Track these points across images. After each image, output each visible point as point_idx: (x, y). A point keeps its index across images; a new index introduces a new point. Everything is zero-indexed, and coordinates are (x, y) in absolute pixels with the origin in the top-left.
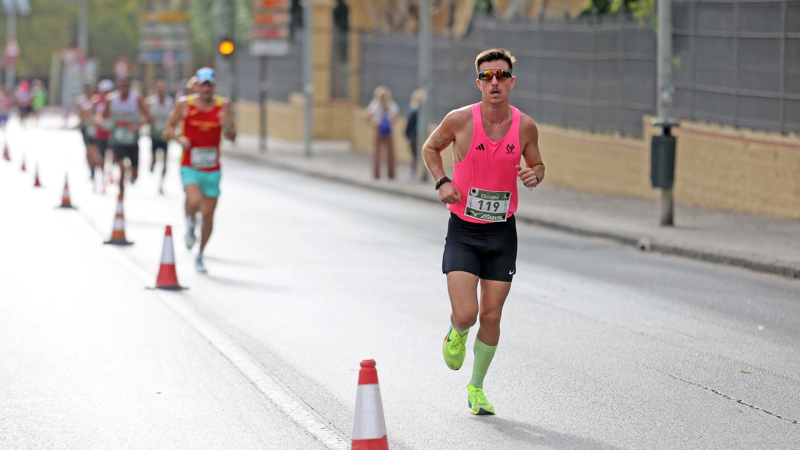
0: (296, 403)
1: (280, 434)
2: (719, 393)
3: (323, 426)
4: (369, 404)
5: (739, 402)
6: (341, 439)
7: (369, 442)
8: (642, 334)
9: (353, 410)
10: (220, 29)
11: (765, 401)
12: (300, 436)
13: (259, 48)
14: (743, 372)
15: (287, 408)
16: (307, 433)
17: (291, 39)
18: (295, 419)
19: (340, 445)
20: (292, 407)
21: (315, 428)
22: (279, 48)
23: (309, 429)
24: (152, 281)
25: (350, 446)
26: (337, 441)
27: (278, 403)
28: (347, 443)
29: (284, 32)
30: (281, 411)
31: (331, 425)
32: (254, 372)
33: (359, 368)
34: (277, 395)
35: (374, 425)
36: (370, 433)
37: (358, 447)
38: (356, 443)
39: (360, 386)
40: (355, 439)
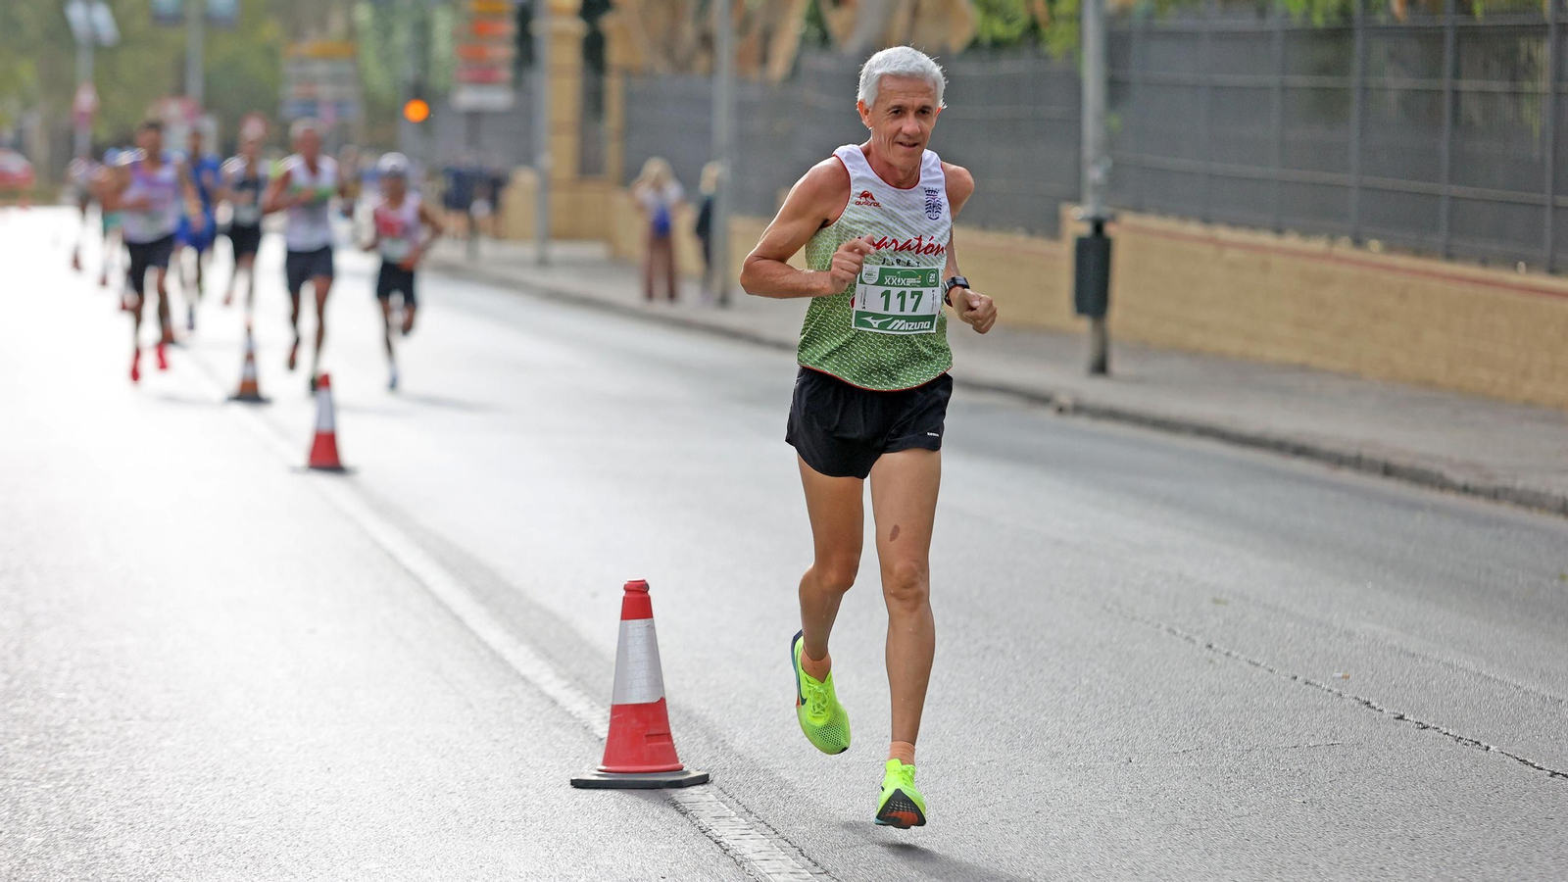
0: (524, 649)
1: (500, 697)
2: (1179, 633)
3: (566, 683)
4: (638, 650)
5: (1210, 646)
6: (593, 703)
7: (638, 708)
8: (1059, 543)
9: (613, 659)
10: (407, 70)
11: (1249, 646)
12: (530, 699)
13: (468, 98)
14: (1215, 601)
15: (510, 655)
16: (542, 694)
17: (519, 84)
18: (523, 672)
19: (592, 713)
20: (520, 656)
21: (554, 687)
22: (497, 98)
23: (545, 688)
24: (302, 458)
25: (609, 714)
26: (587, 706)
27: (496, 648)
28: (603, 711)
29: (506, 73)
30: (499, 660)
31: (578, 682)
32: (459, 600)
33: (623, 593)
34: (495, 636)
35: (645, 682)
36: (639, 694)
37: (621, 715)
38: (617, 710)
39: (624, 621)
40: (616, 703)
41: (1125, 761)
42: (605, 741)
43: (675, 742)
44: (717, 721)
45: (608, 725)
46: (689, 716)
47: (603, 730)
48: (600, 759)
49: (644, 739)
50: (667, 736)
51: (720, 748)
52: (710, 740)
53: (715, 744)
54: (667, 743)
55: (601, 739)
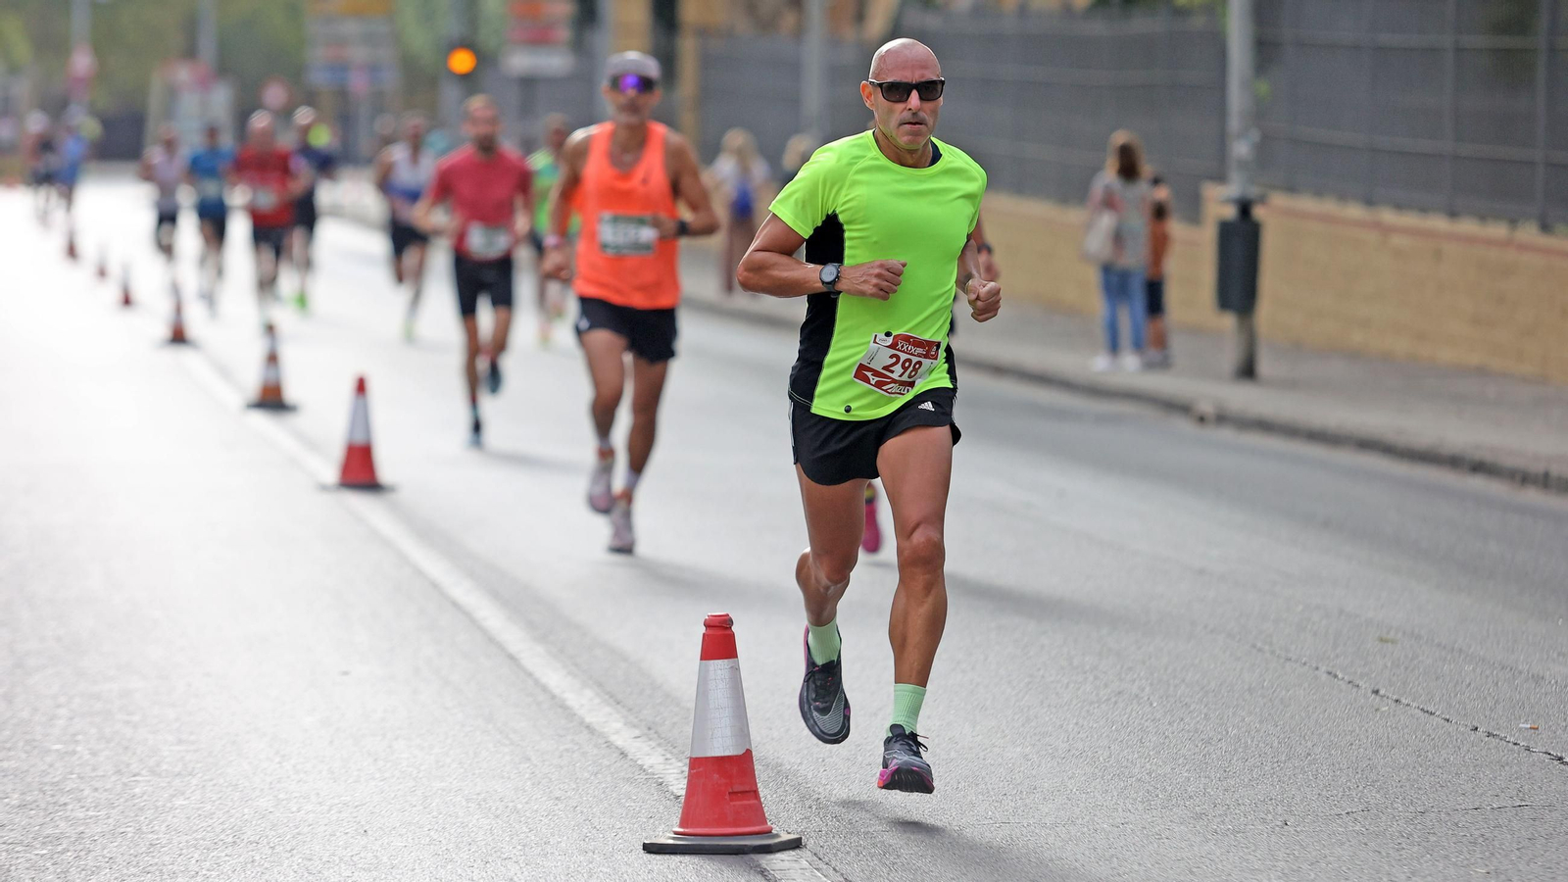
0: (589, 693)
1: (562, 748)
2: (1340, 676)
3: (637, 732)
4: (720, 694)
5: (1376, 692)
6: (669, 756)
7: (720, 761)
8: (1201, 572)
9: (692, 705)
10: (452, 26)
11: (1421, 691)
12: (595, 751)
13: (521, 61)
14: (1381, 640)
15: (572, 699)
16: (609, 744)
17: (579, 45)
18: (588, 720)
19: (668, 767)
20: (583, 701)
21: (623, 736)
22: (554, 62)
23: (613, 738)
24: (331, 473)
25: (686, 769)
26: (661, 759)
27: (557, 691)
28: (680, 764)
29: (564, 33)
30: (561, 707)
31: (651, 731)
32: (514, 637)
33: (703, 629)
34: (555, 678)
35: (728, 732)
36: (721, 745)
37: (701, 769)
38: (696, 763)
39: (704, 662)
40: (694, 756)
41: (1279, 823)
42: (682, 799)
43: (762, 800)
44: (810, 776)
45: (686, 781)
46: (779, 772)
47: (680, 787)
48: (676, 820)
49: (727, 797)
50: (755, 793)
51: (814, 807)
52: (802, 798)
53: (807, 803)
54: (756, 801)
55: (677, 797)
